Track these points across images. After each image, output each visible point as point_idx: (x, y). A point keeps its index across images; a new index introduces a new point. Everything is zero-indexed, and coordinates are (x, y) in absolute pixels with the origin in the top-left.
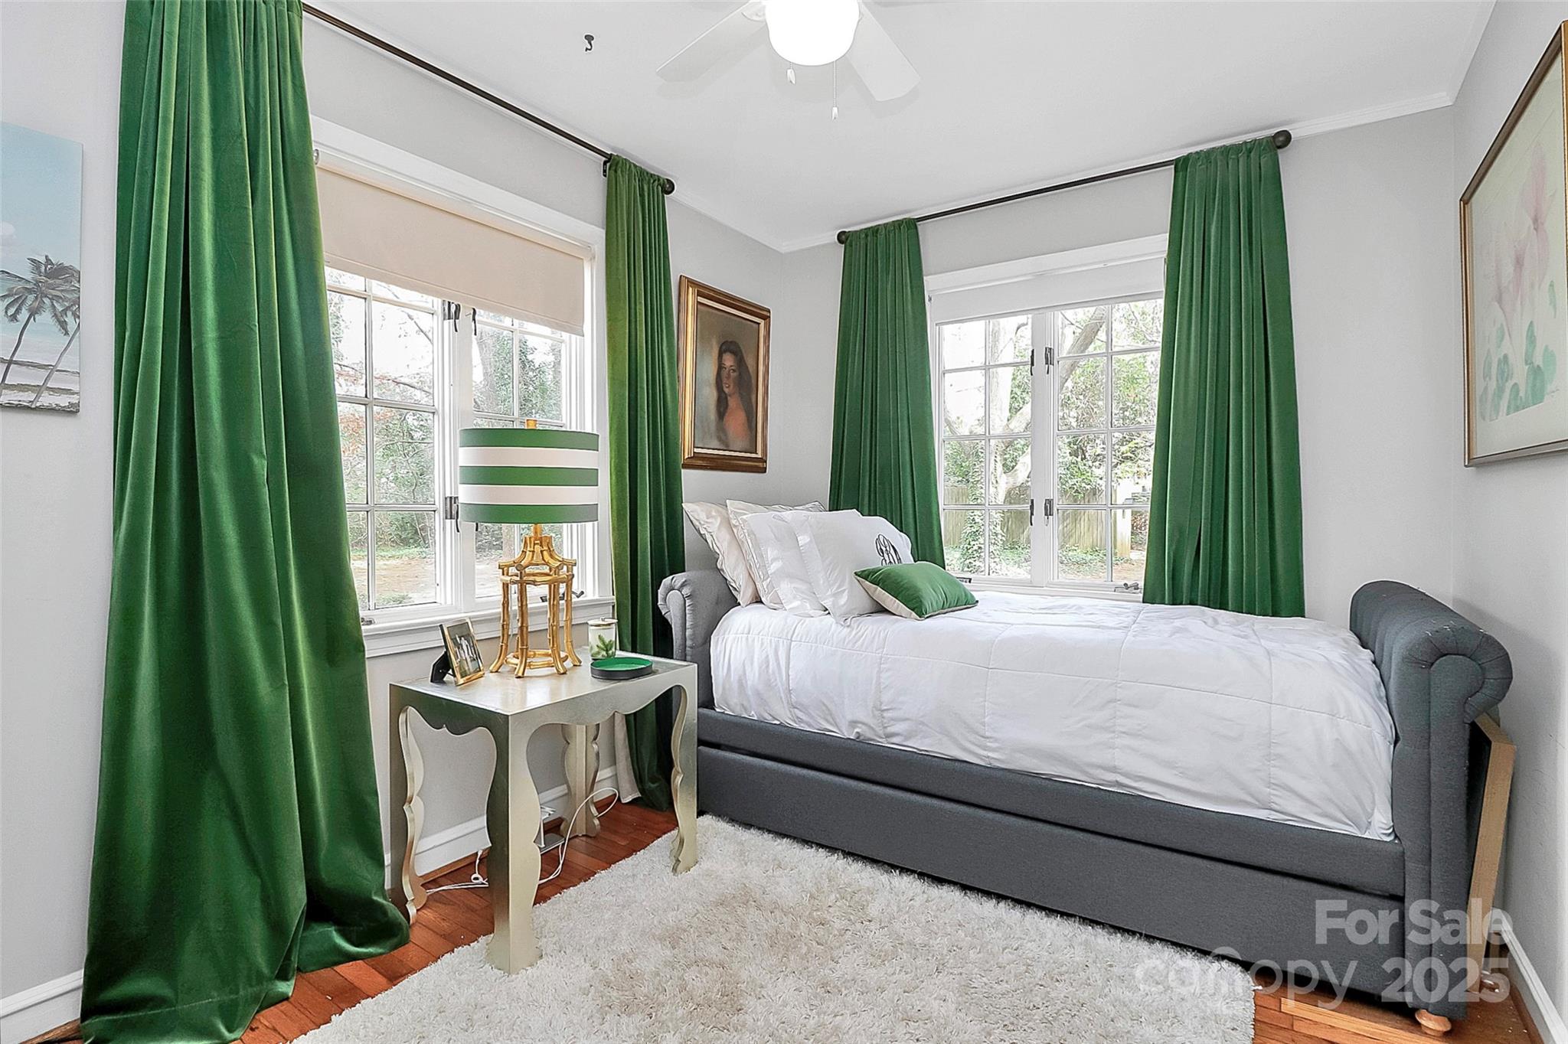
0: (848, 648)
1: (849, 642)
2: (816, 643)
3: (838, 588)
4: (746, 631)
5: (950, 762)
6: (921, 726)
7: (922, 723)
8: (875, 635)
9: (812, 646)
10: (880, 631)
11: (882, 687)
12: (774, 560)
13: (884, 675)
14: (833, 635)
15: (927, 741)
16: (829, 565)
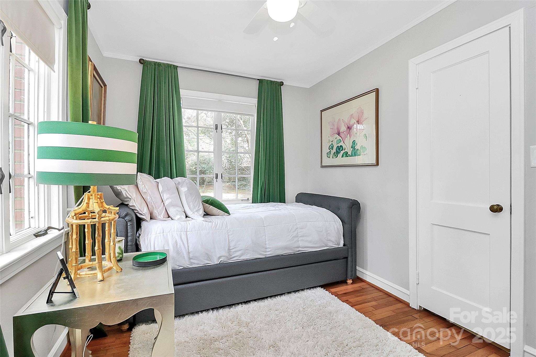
0: (213, 230)
1: (214, 227)
2: (199, 230)
3: (198, 208)
4: (162, 232)
5: (255, 260)
6: (246, 251)
7: (247, 250)
8: (222, 223)
9: (198, 232)
10: (224, 221)
11: (230, 241)
12: (167, 199)
13: (230, 237)
14: (205, 226)
15: (249, 255)
16: (194, 199)
